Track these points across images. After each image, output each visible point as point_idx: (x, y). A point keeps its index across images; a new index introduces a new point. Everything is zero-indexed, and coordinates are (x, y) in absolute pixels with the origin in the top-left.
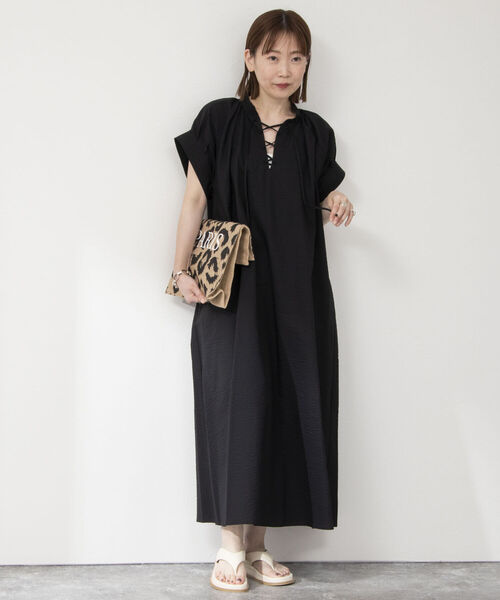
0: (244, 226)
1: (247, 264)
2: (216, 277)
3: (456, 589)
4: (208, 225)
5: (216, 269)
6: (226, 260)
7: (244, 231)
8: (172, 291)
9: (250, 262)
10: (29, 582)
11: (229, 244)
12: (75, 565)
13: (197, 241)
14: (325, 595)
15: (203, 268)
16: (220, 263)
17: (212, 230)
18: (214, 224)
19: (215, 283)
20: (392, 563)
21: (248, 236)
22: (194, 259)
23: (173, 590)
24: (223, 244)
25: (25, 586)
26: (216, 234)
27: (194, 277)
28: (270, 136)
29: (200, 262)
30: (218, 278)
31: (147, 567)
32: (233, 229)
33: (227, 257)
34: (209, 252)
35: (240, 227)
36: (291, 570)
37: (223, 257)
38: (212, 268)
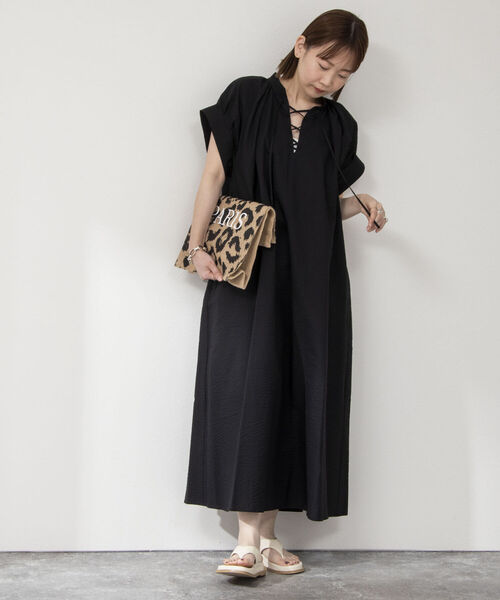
0: (270, 208)
1: (269, 246)
2: (237, 257)
3: (468, 578)
4: (228, 202)
5: (238, 249)
6: (249, 240)
7: (270, 213)
8: (182, 265)
9: (272, 244)
10: (35, 569)
11: (253, 225)
12: (83, 552)
13: (214, 217)
14: (334, 584)
15: (223, 246)
16: (243, 243)
17: (233, 208)
18: (235, 202)
19: (236, 263)
20: (403, 551)
21: (273, 219)
22: (212, 236)
23: (181, 577)
24: (247, 224)
25: (31, 573)
26: (238, 213)
27: (210, 253)
28: (296, 121)
29: (219, 240)
30: (240, 259)
31: (155, 554)
32: (258, 209)
33: (251, 238)
34: (230, 231)
35: (265, 209)
36: (301, 559)
37: (246, 237)
38: (234, 246)
